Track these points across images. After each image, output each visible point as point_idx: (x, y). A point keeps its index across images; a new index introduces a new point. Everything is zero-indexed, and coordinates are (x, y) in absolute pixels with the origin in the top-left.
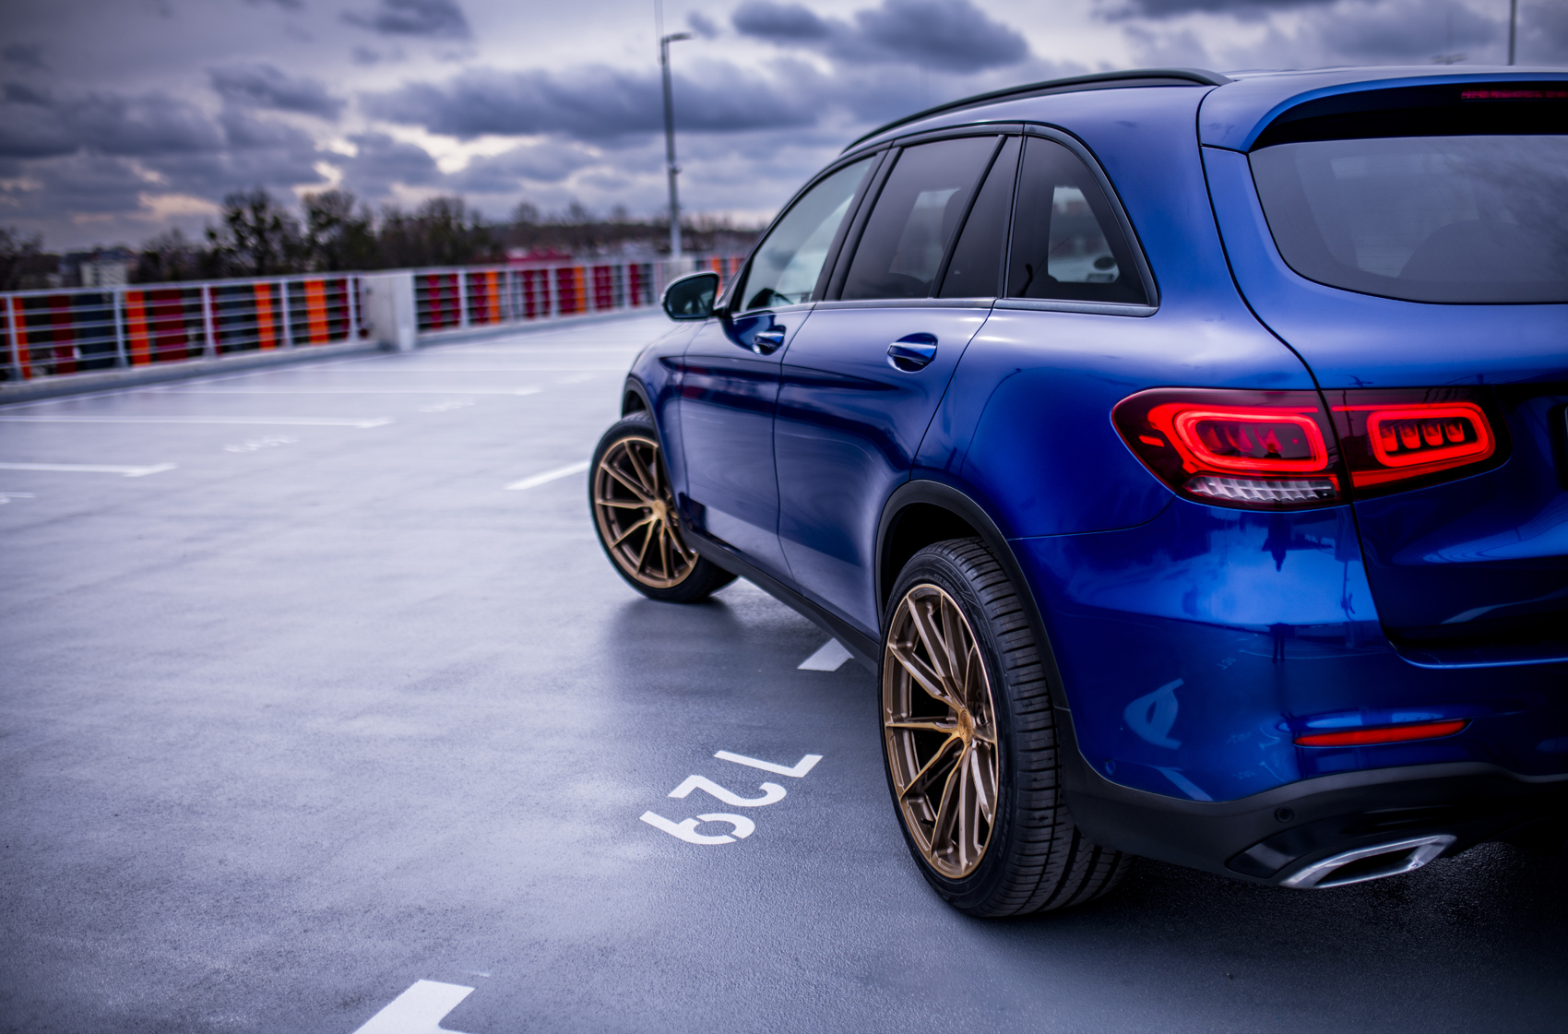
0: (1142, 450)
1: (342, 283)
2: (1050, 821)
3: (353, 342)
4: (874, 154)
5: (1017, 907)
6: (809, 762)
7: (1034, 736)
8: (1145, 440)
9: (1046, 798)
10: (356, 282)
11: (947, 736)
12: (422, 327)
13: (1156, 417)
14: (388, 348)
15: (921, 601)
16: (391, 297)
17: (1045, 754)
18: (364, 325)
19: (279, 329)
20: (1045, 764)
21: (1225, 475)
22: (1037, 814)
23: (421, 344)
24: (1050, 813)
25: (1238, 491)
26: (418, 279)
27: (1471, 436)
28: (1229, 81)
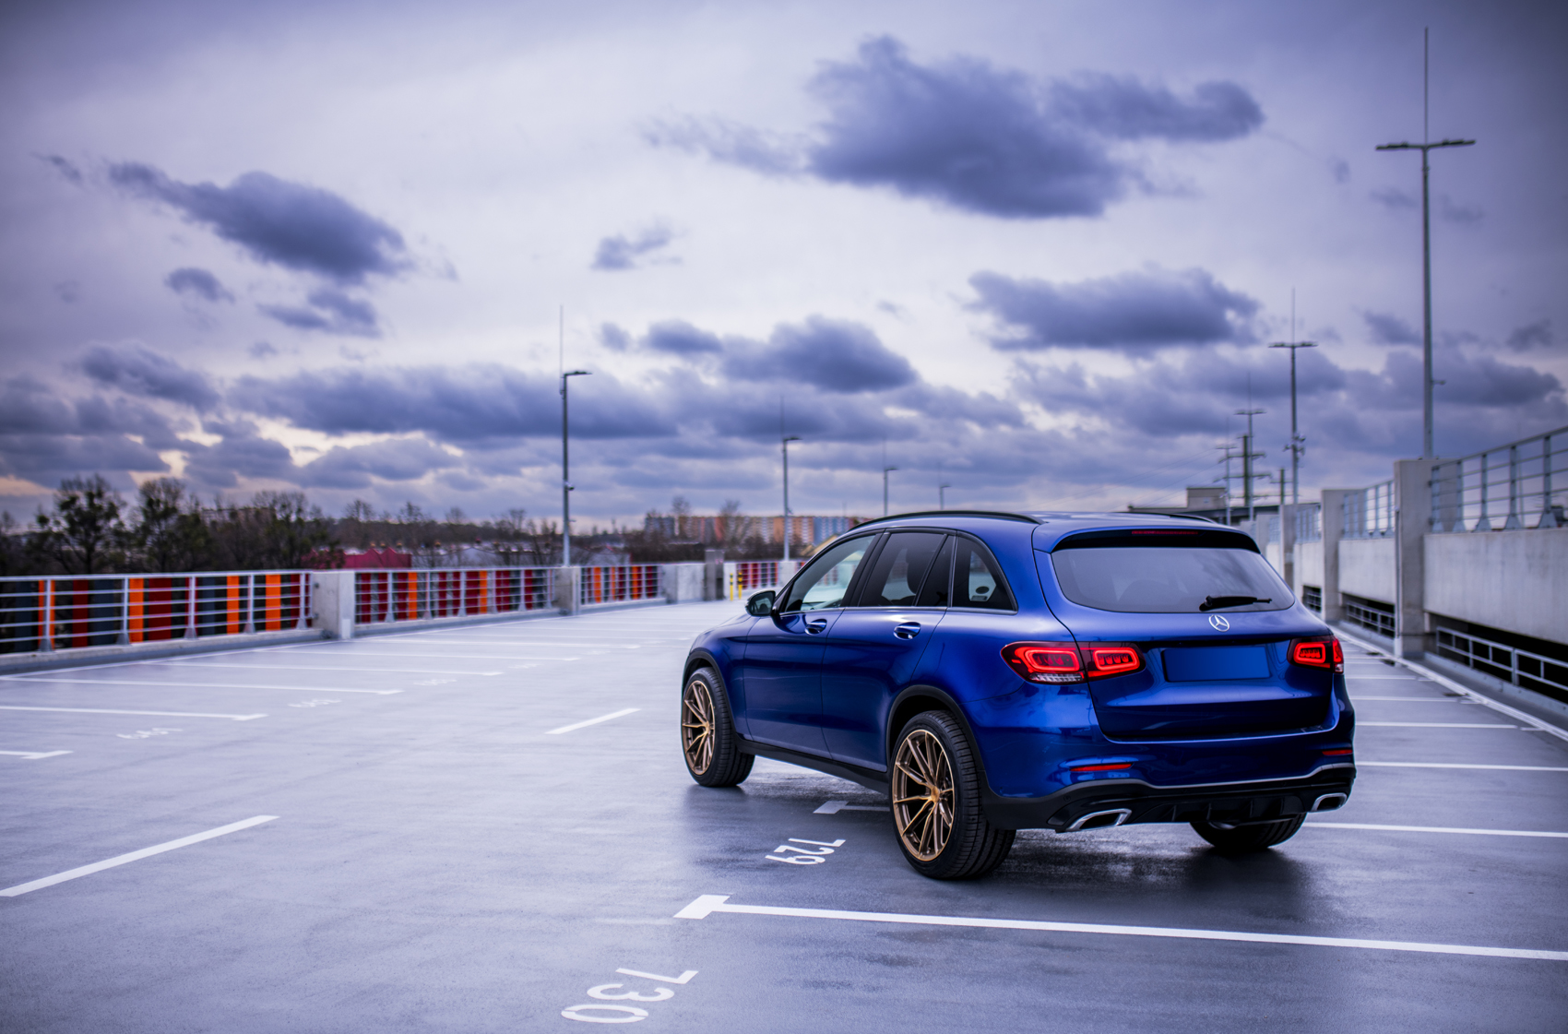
0: (1014, 666)
1: (296, 578)
2: (976, 821)
3: (300, 631)
4: (874, 534)
5: (958, 869)
6: (838, 843)
7: (970, 784)
8: (1014, 661)
9: (975, 810)
10: (307, 577)
11: (926, 801)
12: (359, 620)
13: (1019, 652)
14: (330, 636)
15: (913, 740)
16: (336, 592)
17: (974, 791)
18: (311, 615)
19: (243, 616)
20: (974, 796)
21: (1043, 673)
22: (971, 817)
23: (357, 635)
24: (976, 817)
25: (1048, 678)
26: (358, 576)
27: (1131, 660)
28: (1044, 523)
